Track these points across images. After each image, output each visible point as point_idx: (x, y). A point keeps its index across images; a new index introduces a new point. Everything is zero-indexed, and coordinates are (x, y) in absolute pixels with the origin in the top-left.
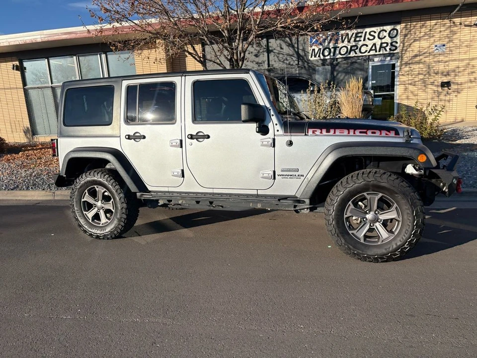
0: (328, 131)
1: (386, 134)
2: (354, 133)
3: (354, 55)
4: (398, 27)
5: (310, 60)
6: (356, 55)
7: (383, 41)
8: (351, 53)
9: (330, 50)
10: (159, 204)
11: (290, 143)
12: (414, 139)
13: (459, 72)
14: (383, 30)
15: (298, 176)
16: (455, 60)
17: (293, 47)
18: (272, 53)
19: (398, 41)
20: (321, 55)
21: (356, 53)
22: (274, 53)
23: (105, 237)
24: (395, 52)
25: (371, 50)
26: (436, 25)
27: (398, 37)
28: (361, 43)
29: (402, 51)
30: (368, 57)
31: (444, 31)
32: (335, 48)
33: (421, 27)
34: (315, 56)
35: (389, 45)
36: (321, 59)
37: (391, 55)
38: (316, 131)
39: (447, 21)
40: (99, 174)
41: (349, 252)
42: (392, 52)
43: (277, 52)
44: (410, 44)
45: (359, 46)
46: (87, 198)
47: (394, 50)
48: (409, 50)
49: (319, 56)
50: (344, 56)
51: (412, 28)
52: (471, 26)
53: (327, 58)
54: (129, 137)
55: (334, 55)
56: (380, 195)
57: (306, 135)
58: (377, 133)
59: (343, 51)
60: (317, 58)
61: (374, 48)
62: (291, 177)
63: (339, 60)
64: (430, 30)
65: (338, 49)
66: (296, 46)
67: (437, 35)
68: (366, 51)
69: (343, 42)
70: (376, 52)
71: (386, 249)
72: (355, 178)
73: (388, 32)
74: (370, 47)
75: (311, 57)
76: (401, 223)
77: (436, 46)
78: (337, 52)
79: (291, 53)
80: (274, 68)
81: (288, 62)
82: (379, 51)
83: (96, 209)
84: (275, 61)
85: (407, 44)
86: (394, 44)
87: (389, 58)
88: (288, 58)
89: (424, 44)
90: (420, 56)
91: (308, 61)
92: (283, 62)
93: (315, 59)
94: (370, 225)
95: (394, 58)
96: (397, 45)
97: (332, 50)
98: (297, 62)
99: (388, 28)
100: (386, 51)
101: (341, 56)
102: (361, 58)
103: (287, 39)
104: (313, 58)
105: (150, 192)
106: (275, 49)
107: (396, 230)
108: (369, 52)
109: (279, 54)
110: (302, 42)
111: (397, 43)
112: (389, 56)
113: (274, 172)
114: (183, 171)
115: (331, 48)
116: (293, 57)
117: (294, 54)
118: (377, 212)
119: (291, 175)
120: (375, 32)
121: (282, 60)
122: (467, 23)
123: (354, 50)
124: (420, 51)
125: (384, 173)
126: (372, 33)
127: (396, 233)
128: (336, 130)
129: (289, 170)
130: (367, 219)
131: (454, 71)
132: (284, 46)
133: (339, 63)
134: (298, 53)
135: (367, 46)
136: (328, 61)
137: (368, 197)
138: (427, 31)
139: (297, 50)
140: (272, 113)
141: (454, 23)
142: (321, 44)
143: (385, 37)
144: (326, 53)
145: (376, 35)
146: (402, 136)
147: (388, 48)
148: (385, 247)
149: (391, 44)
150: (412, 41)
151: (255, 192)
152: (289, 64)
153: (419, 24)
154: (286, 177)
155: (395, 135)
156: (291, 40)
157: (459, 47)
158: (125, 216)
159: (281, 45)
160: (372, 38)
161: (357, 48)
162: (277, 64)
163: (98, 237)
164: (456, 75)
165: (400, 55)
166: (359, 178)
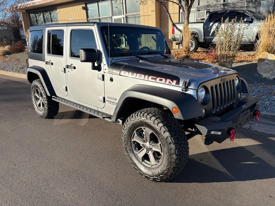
0: (132, 74)
1: (170, 82)
2: (148, 78)
11: (111, 80)
12: (190, 90)
15: (116, 103)
38: (126, 73)
40: (38, 83)
46: (36, 95)
54: (47, 63)
56: (151, 131)
57: (120, 75)
58: (163, 81)
62: (113, 103)
71: (152, 173)
72: (136, 115)
80: (228, 3)
83: (40, 101)
94: (147, 151)
105: (57, 96)
113: (104, 98)
114: (66, 87)
118: (150, 143)
119: (113, 102)
125: (153, 116)
129: (111, 98)
130: (145, 146)
137: (144, 131)
140: (103, 56)
146: (181, 86)
148: (152, 171)
151: (96, 109)
154: (110, 103)
155: (176, 84)
158: (47, 108)
166: (138, 115)
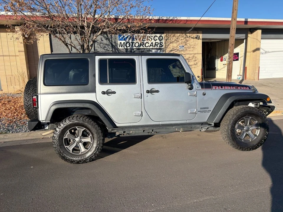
0: (222, 88)
1: (246, 89)
2: (233, 88)
3: (142, 47)
4: (163, 35)
5: (119, 49)
6: (143, 48)
7: (156, 41)
8: (141, 46)
9: (130, 44)
10: (116, 135)
11: (205, 94)
13: (190, 60)
14: (156, 36)
15: (209, 111)
16: (188, 54)
17: (109, 40)
18: (96, 43)
19: (163, 42)
20: (125, 46)
21: (143, 47)
22: (98, 42)
23: (85, 161)
24: (162, 48)
25: (151, 46)
26: (179, 36)
27: (163, 40)
28: (145, 42)
29: (165, 48)
30: (149, 49)
31: (183, 39)
32: (132, 43)
33: (173, 36)
34: (122, 47)
35: (159, 44)
36: (125, 49)
37: (160, 49)
39: (184, 35)
40: (81, 118)
41: (238, 147)
42: (160, 48)
43: (99, 42)
44: (169, 45)
45: (145, 43)
47: (161, 47)
48: (168, 47)
49: (124, 47)
50: (137, 48)
51: (169, 36)
52: (194, 38)
53: (128, 48)
54: (104, 93)
55: (132, 47)
57: (212, 89)
59: (137, 45)
60: (123, 48)
61: (152, 45)
63: (135, 50)
64: (177, 38)
65: (134, 44)
66: (111, 39)
67: (180, 41)
68: (148, 46)
69: (136, 39)
70: (153, 47)
73: (158, 37)
74: (150, 44)
75: (120, 47)
76: (259, 130)
77: (180, 46)
78: (134, 45)
79: (108, 43)
80: (98, 52)
81: (106, 49)
82: (155, 47)
84: (98, 48)
85: (167, 44)
86: (161, 43)
87: (159, 51)
88: (106, 47)
89: (175, 45)
90: (173, 51)
91: (118, 49)
92: (103, 48)
93: (122, 48)
95: (161, 51)
96: (163, 44)
97: (131, 44)
98: (111, 49)
99: (158, 35)
100: (158, 47)
101: (136, 48)
102: (146, 49)
103: (105, 35)
104: (121, 48)
105: (117, 127)
106: (98, 40)
107: (257, 134)
108: (150, 47)
109: (100, 43)
110: (114, 38)
111: (162, 43)
112: (159, 50)
113: (197, 110)
114: (142, 112)
115: (130, 42)
116: (109, 46)
117: (109, 44)
119: (205, 111)
120: (152, 37)
121: (103, 47)
122: (192, 37)
123: (142, 45)
124: (173, 49)
126: (151, 37)
127: (257, 135)
128: (225, 87)
129: (204, 108)
130: (244, 130)
131: (188, 59)
132: (103, 39)
133: (135, 51)
134: (112, 44)
135: (149, 43)
136: (129, 50)
137: (245, 119)
138: (176, 38)
139: (111, 42)
140: (195, 78)
141: (187, 36)
142: (125, 40)
143: (157, 39)
144: (128, 45)
145: (153, 38)
146: (252, 90)
147: (158, 45)
149: (160, 43)
150: (170, 43)
151: (185, 122)
152: (107, 50)
153: (172, 35)
154: (203, 112)
156: (107, 36)
157: (189, 48)
159: (101, 38)
160: (151, 39)
161: (144, 44)
162: (100, 49)
163: (78, 162)
164: (189, 61)
165: (164, 49)
